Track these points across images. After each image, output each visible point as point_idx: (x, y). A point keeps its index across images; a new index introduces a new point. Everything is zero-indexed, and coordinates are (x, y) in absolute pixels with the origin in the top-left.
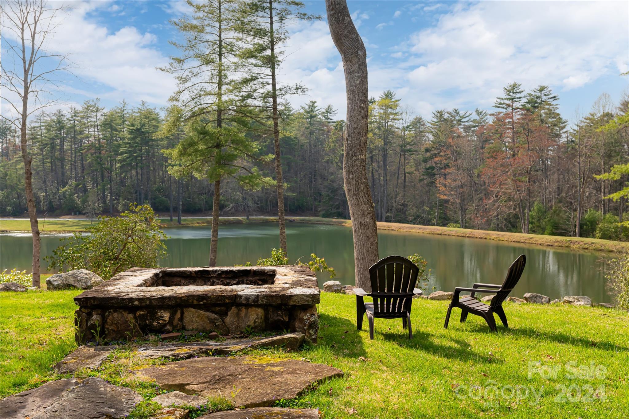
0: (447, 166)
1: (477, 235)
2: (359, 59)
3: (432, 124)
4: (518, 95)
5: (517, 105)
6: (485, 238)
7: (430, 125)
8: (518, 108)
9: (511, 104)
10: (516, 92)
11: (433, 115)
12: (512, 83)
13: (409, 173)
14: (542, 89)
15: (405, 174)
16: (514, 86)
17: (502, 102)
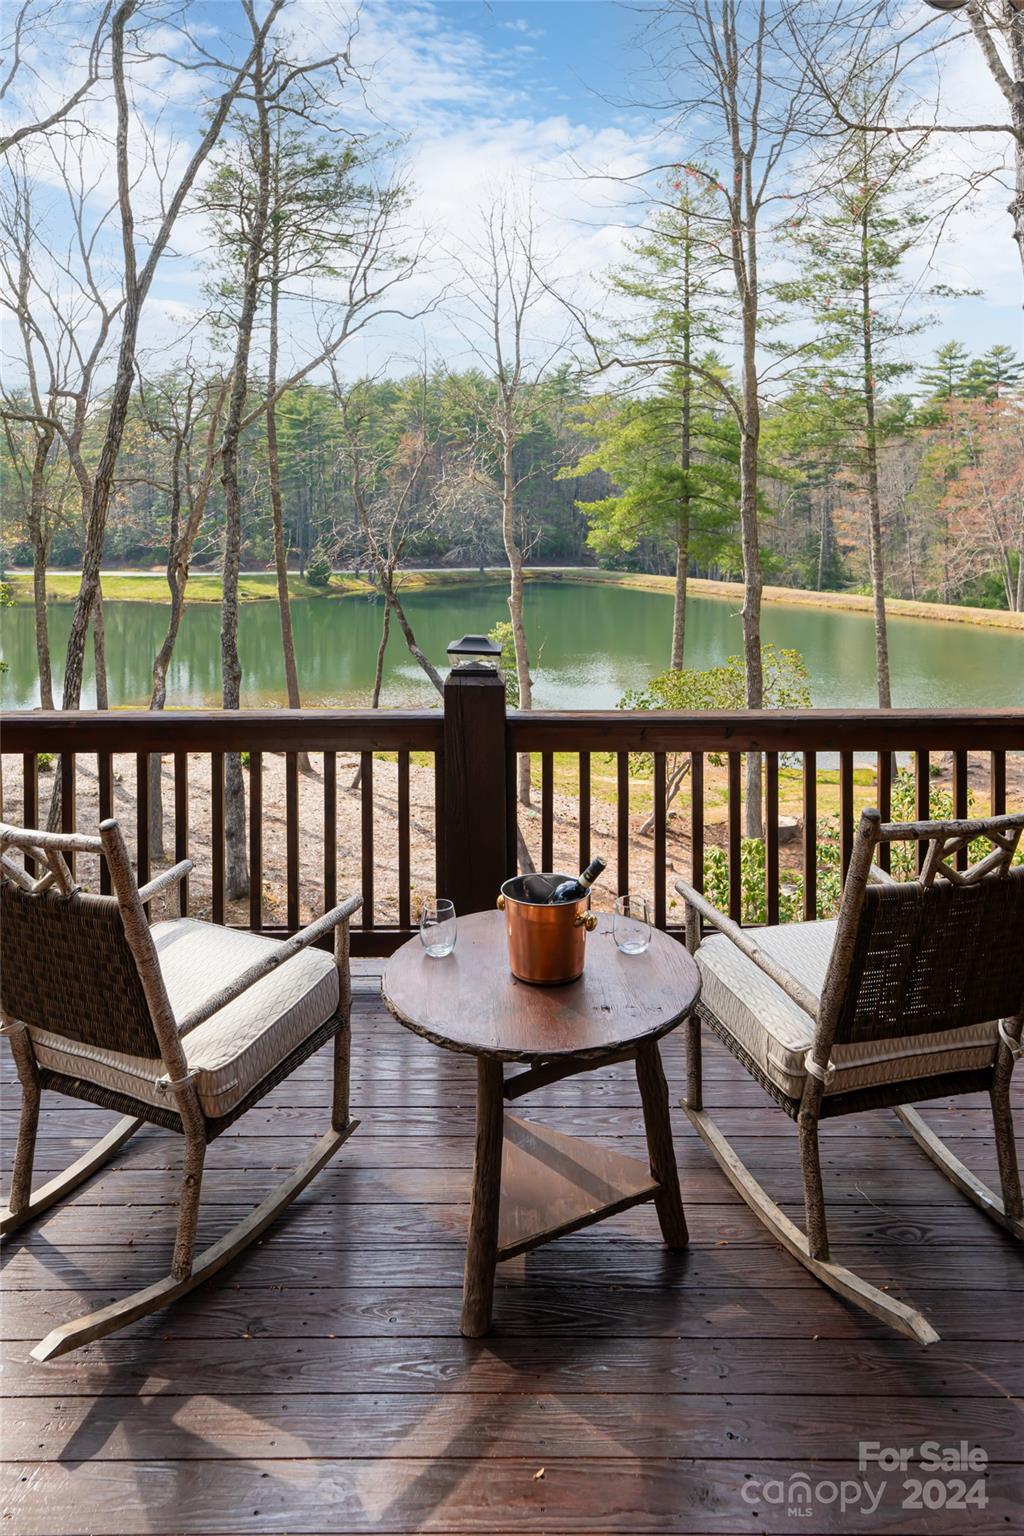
1: (941, 615)
4: (958, 362)
5: (956, 379)
6: (961, 621)
9: (948, 377)
10: (955, 358)
12: (948, 342)
14: (998, 352)
16: (952, 347)
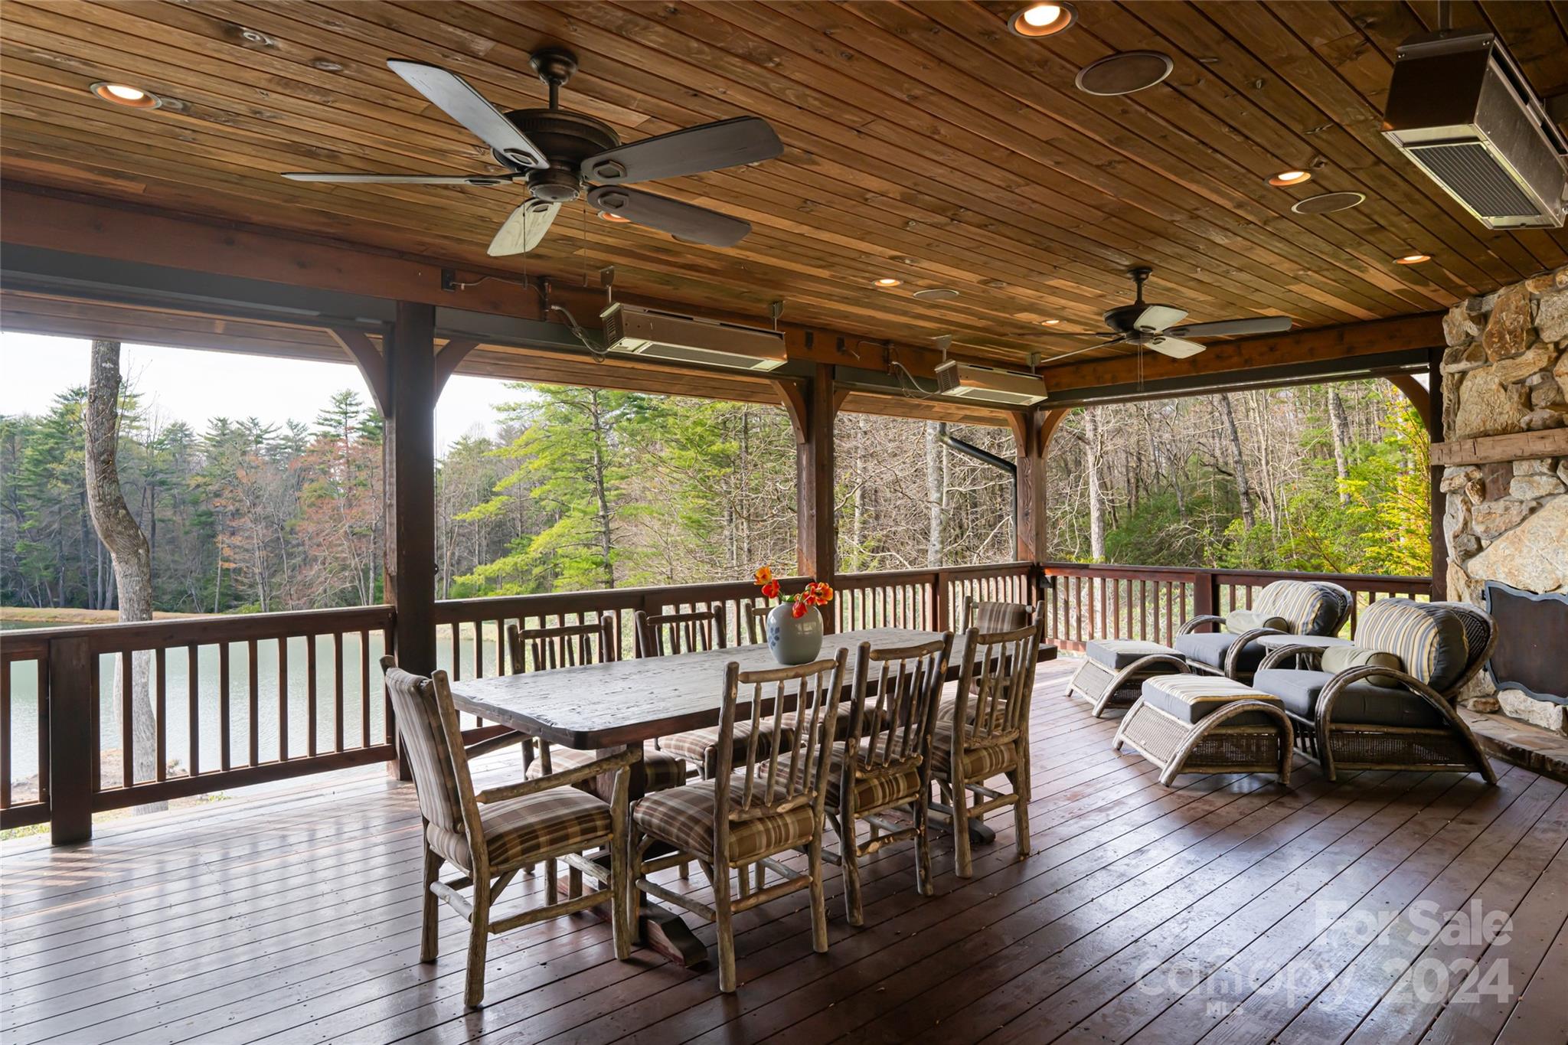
0: (236, 514)
2: (139, 559)
3: (206, 438)
4: (354, 409)
5: (351, 423)
7: (203, 440)
8: (353, 428)
9: (344, 421)
10: (351, 405)
11: (210, 425)
12: (344, 391)
13: (163, 521)
15: (154, 522)
16: (348, 395)
17: (328, 416)
